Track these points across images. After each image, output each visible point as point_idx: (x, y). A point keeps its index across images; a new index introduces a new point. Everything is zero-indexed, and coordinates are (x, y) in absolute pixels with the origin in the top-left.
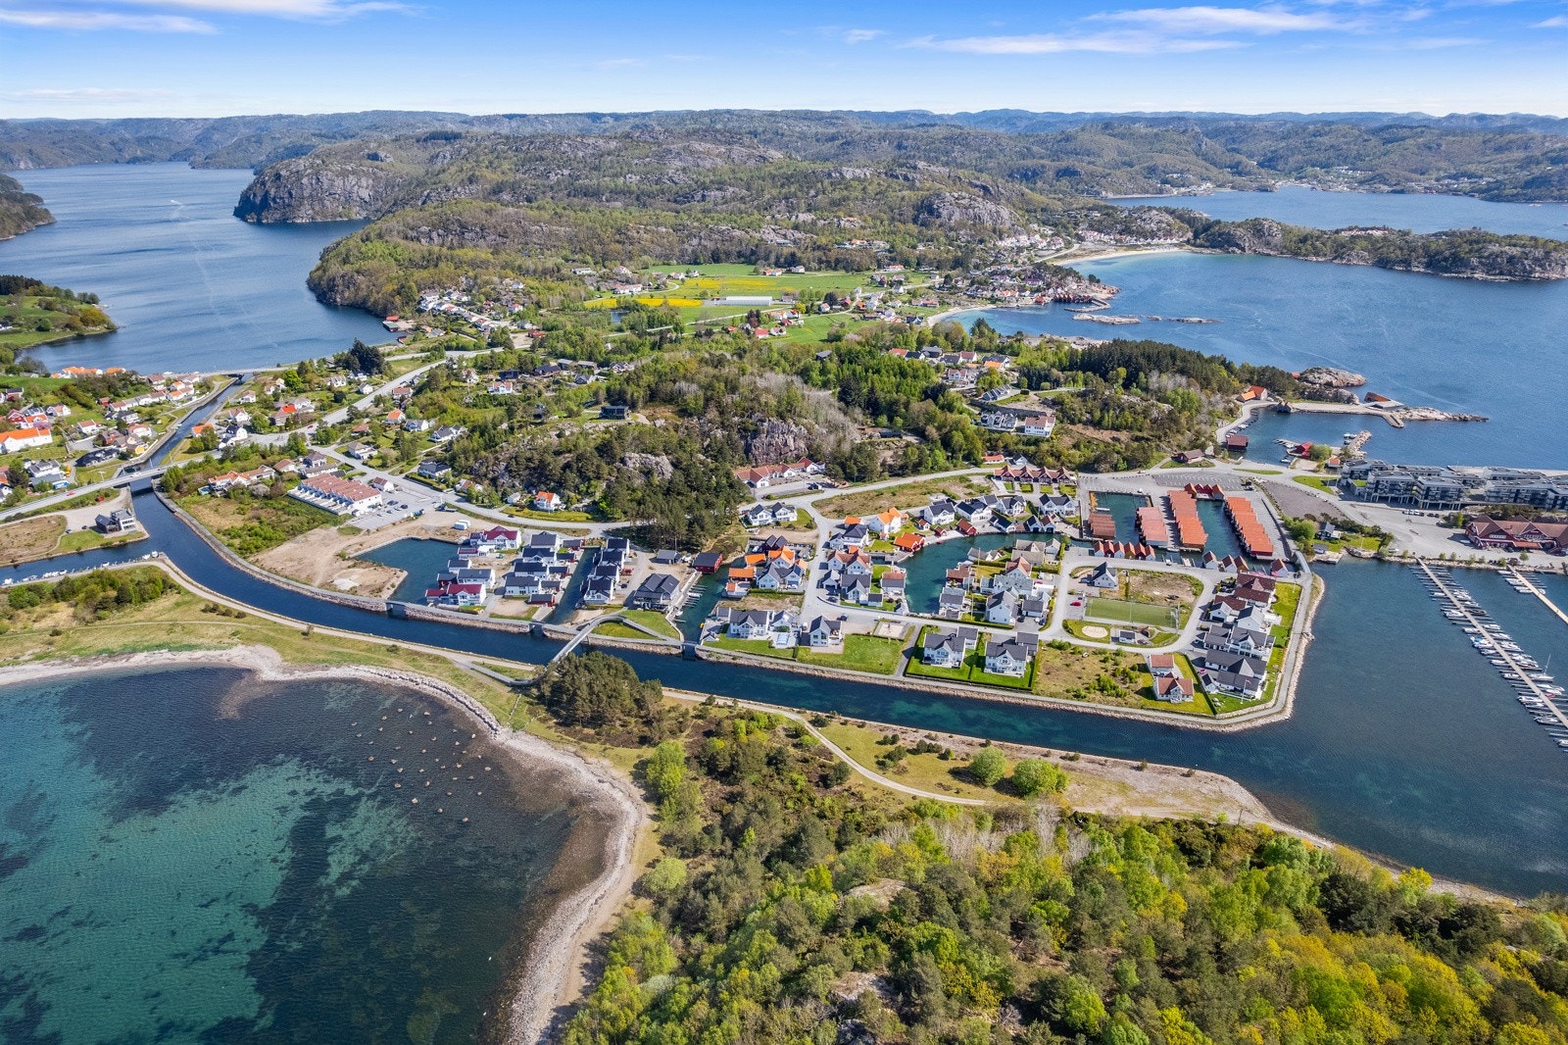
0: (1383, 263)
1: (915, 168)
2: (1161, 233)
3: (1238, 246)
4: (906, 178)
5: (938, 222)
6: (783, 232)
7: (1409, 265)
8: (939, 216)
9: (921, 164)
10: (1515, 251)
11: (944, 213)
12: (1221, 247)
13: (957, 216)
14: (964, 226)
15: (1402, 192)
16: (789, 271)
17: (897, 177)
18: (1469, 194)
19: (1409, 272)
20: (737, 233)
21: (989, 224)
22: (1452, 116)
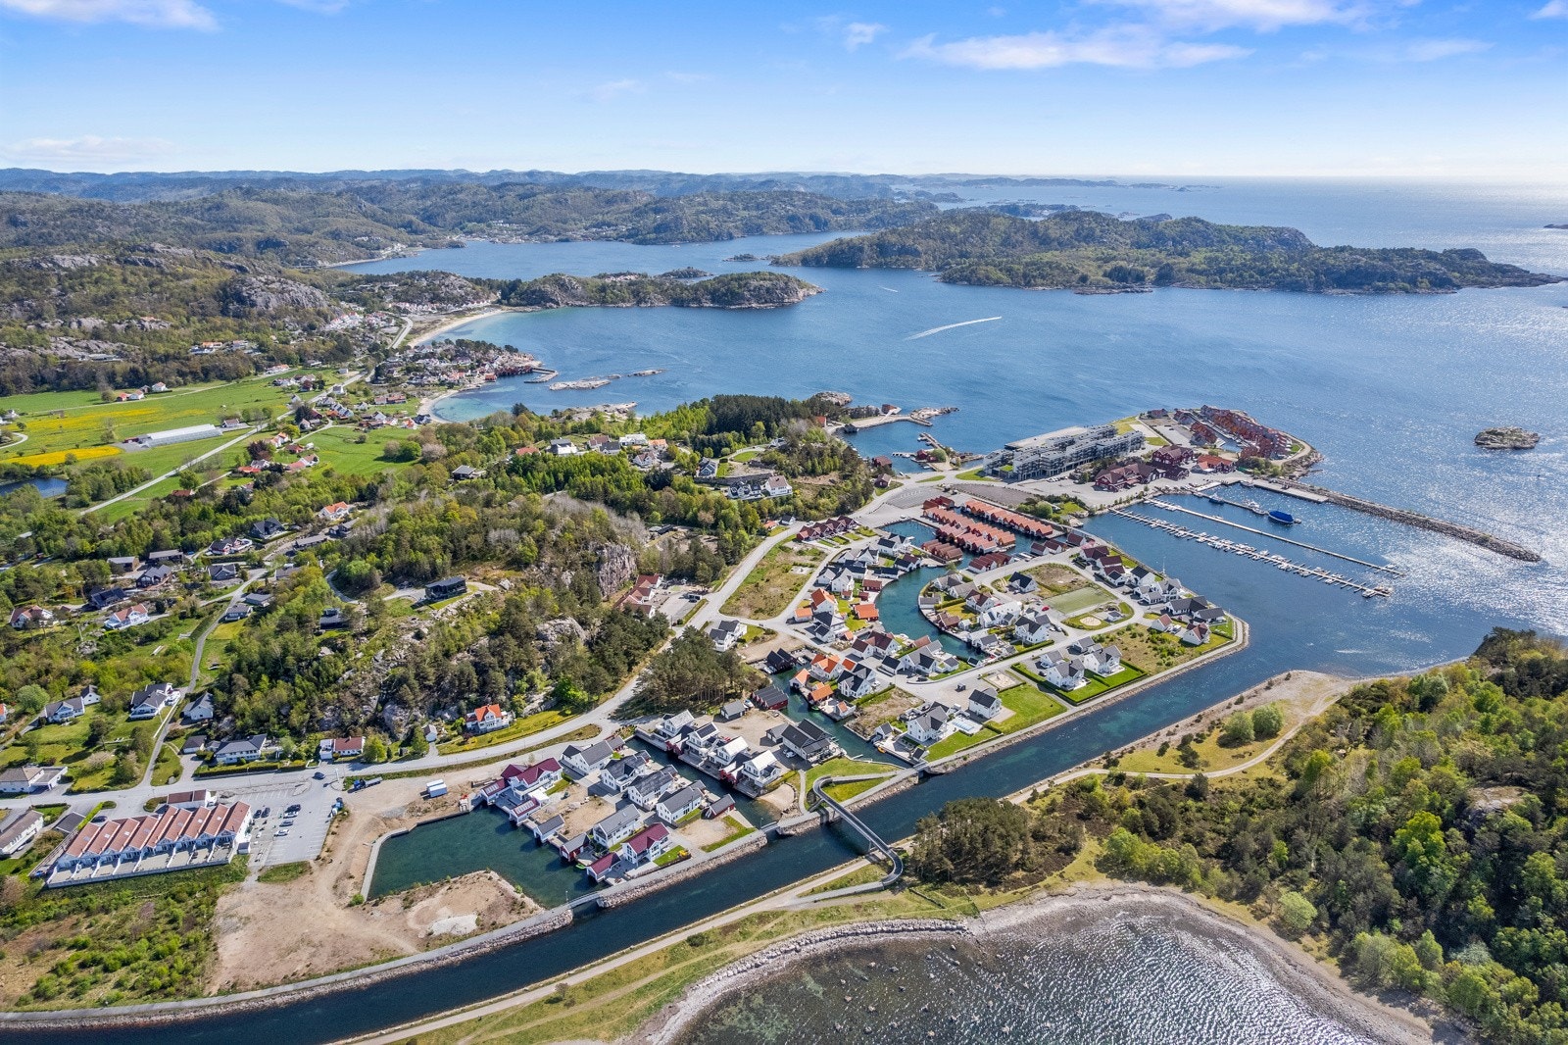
0: (679, 303)
1: (152, 250)
2: (470, 297)
3: (552, 301)
4: (147, 263)
5: (255, 310)
6: (83, 344)
7: (700, 302)
8: (253, 304)
9: (158, 246)
10: (767, 284)
11: (259, 301)
12: (539, 304)
13: (274, 303)
14: (287, 313)
15: (567, 240)
16: (150, 391)
17: (135, 263)
18: (619, 238)
19: (701, 307)
20: (18, 353)
21: (310, 307)
22: (531, 174)
